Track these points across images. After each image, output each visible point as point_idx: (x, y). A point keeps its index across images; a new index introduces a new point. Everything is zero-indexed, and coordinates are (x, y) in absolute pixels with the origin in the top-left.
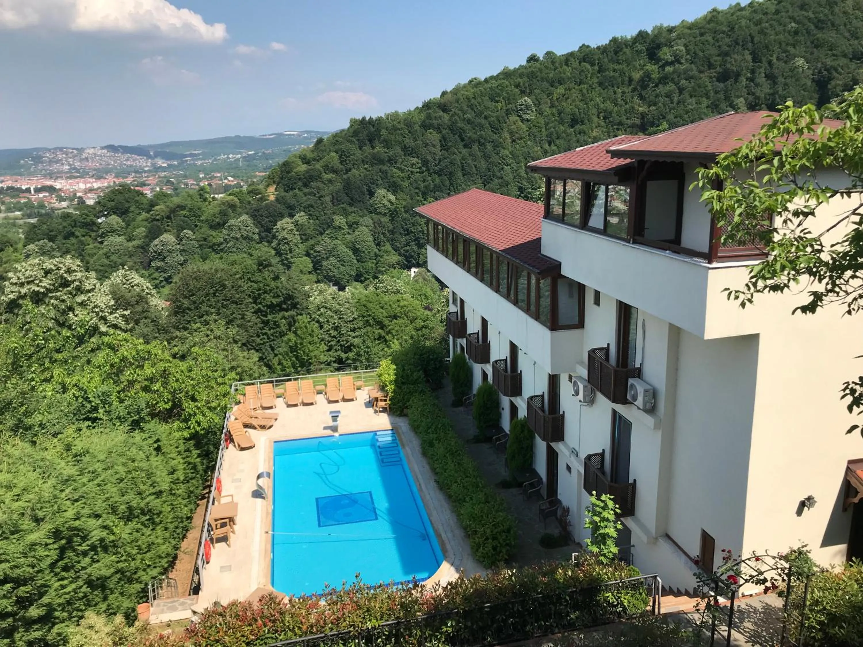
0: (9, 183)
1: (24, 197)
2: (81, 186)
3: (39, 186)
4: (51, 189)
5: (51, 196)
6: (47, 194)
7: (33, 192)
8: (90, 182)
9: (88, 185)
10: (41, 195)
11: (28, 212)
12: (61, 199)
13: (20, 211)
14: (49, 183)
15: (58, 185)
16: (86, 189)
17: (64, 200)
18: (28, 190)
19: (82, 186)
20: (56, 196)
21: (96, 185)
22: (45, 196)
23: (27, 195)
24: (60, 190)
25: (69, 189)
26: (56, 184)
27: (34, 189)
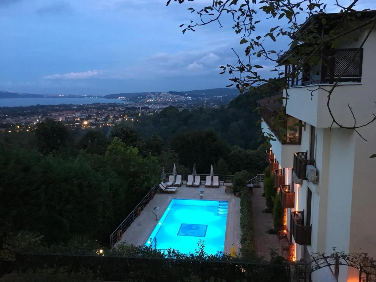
0: (133, 105)
1: (137, 111)
2: (158, 107)
3: (143, 107)
4: (147, 108)
6: (145, 110)
7: (140, 109)
9: (161, 107)
10: (143, 110)
12: (150, 112)
14: (147, 106)
18: (139, 108)
20: (148, 111)
21: (163, 107)
22: (144, 111)
23: (138, 110)
24: (150, 108)
25: (153, 108)
26: (149, 106)
27: (141, 108)
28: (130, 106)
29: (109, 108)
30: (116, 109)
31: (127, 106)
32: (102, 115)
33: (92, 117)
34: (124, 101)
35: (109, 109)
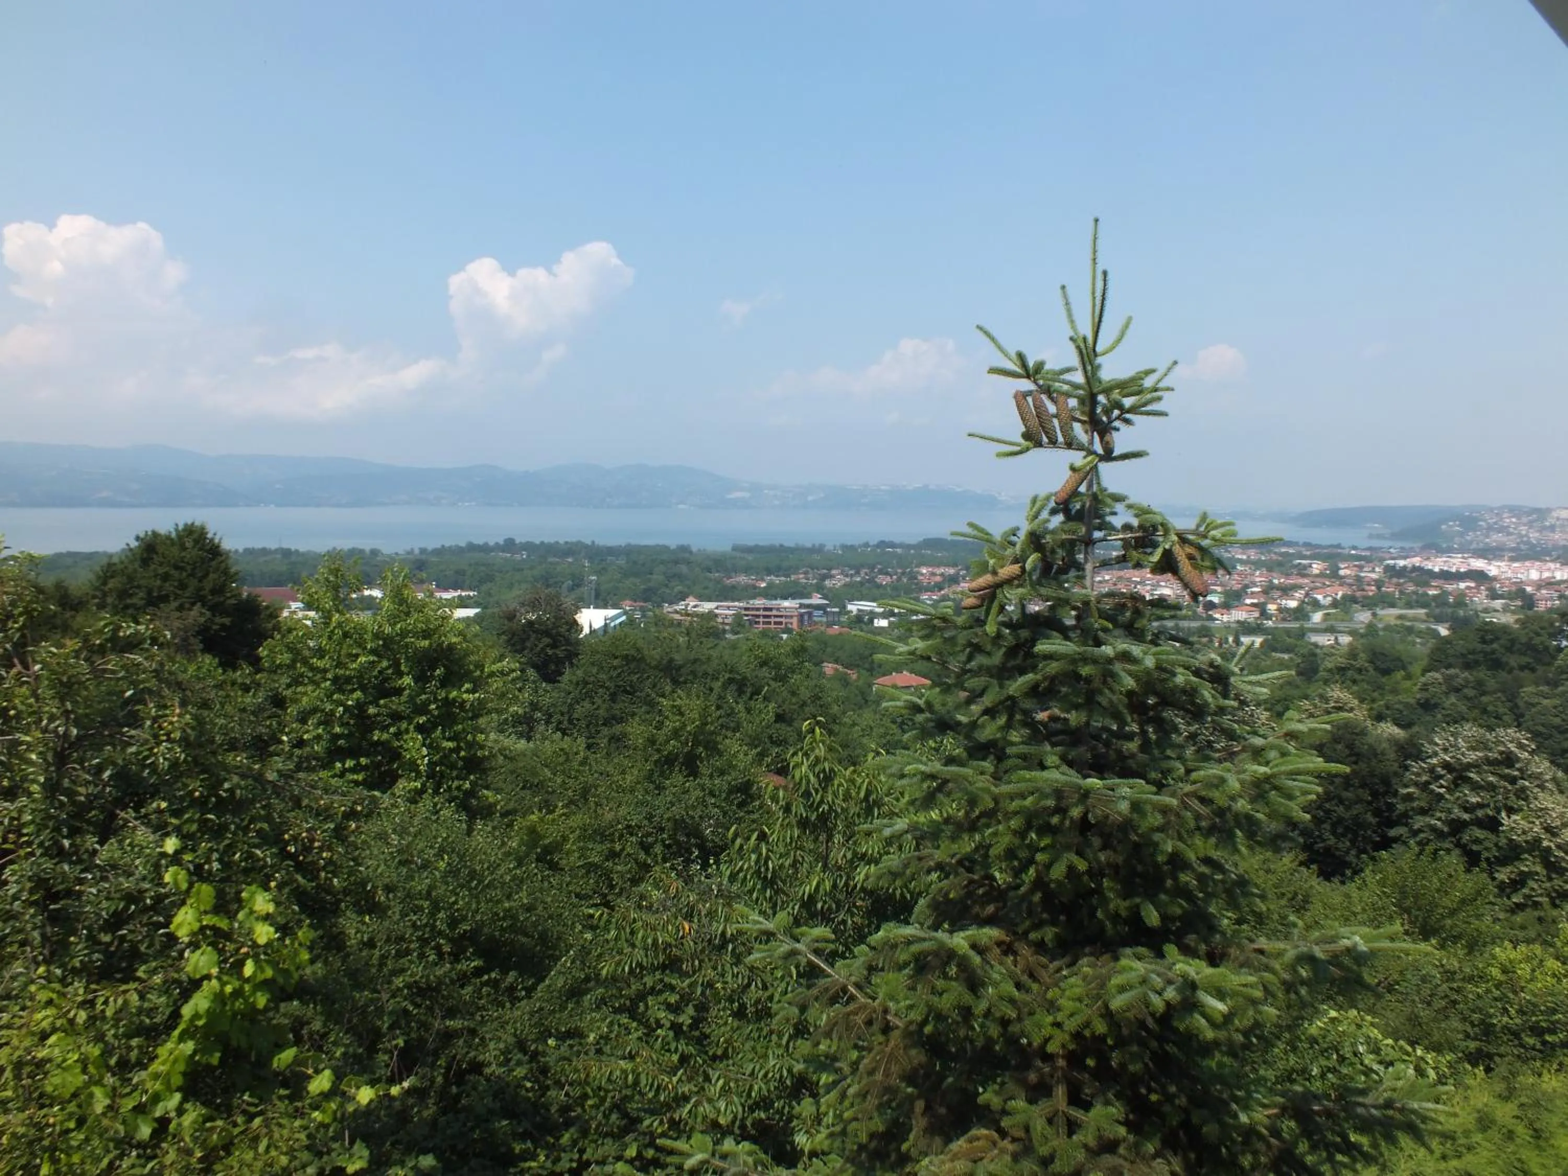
0: (1416, 561)
1: (1436, 586)
2: (1533, 573)
3: (1462, 570)
4: (1479, 576)
5: (1477, 587)
6: (1473, 585)
7: (1450, 578)
8: (1549, 569)
9: (1546, 575)
10: (1463, 585)
11: (1437, 611)
12: (1494, 596)
13: (1423, 607)
14: (1478, 564)
15: (1493, 569)
16: (1541, 580)
17: (1501, 597)
18: (1443, 575)
19: (1534, 575)
20: (1487, 589)
21: (1559, 576)
22: (1468, 588)
23: (1441, 582)
24: (1495, 579)
25: (1510, 579)
26: (1491, 568)
28: (1401, 563)
29: (1314, 566)
30: (1342, 572)
31: (1391, 562)
32: (1286, 591)
33: (1248, 601)
34: (1380, 537)
35: (1316, 572)
